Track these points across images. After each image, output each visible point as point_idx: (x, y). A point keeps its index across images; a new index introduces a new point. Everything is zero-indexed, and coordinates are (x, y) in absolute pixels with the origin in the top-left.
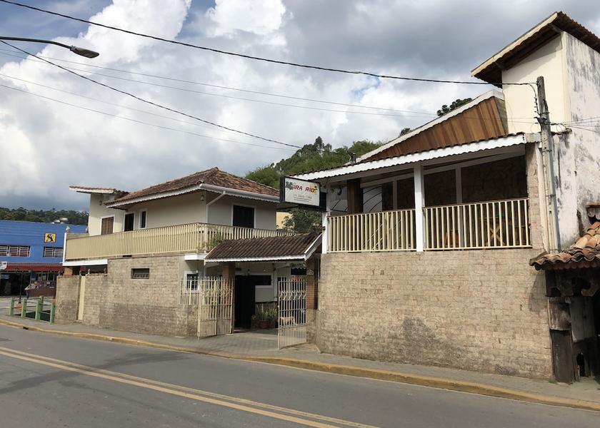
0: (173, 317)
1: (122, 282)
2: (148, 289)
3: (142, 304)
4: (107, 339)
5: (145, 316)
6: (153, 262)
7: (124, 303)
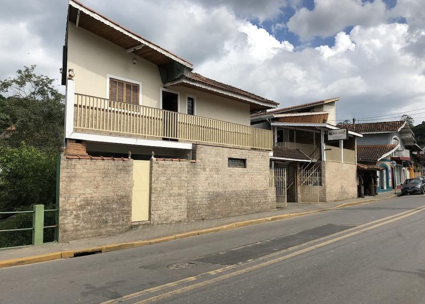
0: (266, 197)
1: (217, 171)
2: (246, 176)
3: (241, 189)
4: (266, 220)
5: (244, 200)
6: (249, 154)
7: (221, 191)
